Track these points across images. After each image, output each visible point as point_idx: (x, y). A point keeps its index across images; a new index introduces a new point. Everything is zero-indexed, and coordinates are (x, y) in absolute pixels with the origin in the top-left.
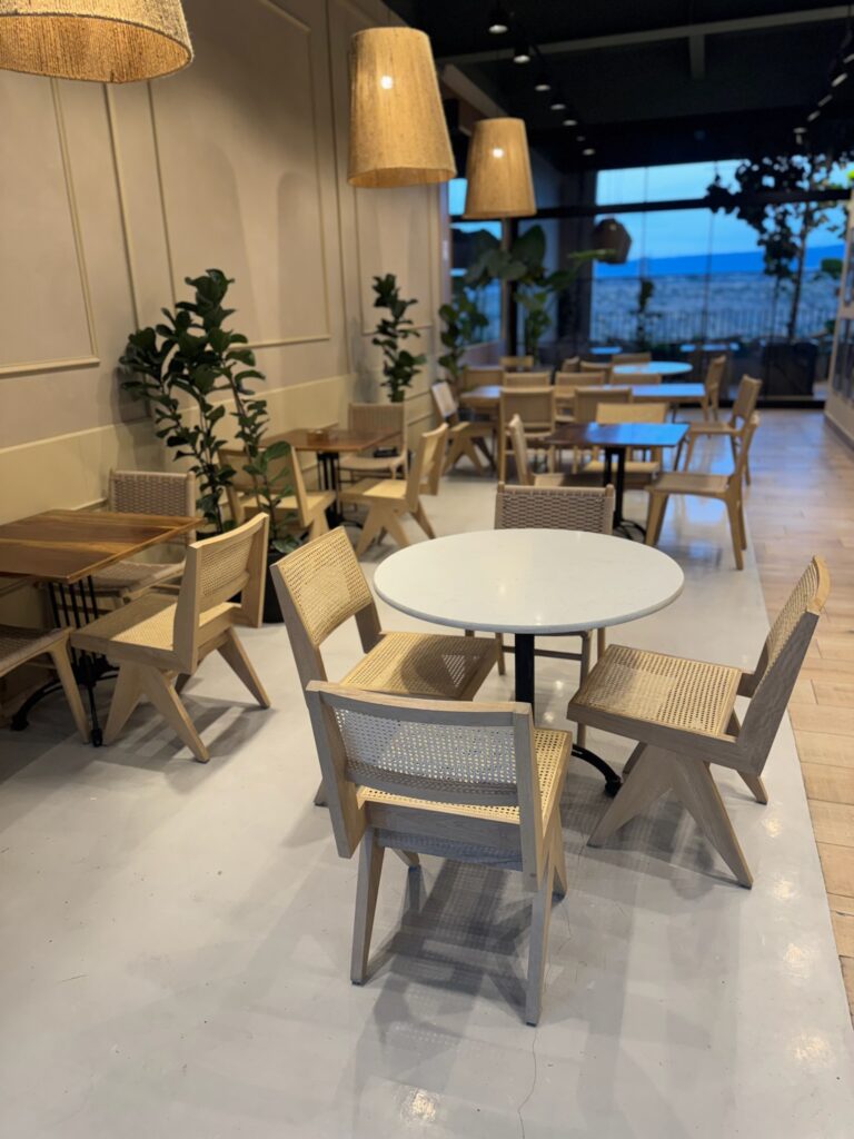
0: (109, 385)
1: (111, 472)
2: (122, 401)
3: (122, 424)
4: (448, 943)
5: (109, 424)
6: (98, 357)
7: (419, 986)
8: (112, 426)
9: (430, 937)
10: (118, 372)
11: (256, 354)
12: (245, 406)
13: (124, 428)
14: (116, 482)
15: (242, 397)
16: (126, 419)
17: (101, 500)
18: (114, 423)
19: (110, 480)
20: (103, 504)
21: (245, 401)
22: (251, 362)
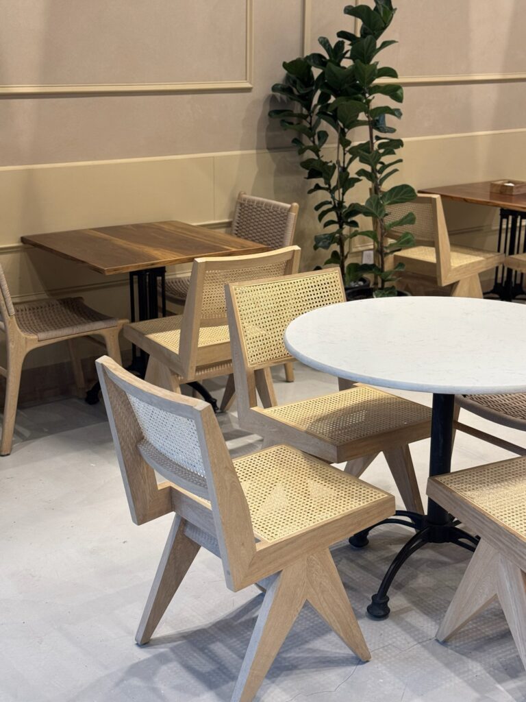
0: (260, 111)
1: (239, 195)
2: (269, 128)
3: (267, 151)
4: (232, 651)
5: (252, 149)
6: (250, 83)
7: (179, 666)
8: (254, 152)
9: (221, 641)
10: (273, 99)
11: (406, 91)
12: (376, 143)
13: (267, 155)
14: (241, 204)
15: (376, 133)
16: (273, 147)
17: (227, 220)
18: (257, 149)
19: (237, 202)
20: (229, 225)
21: (378, 138)
22: (399, 99)
